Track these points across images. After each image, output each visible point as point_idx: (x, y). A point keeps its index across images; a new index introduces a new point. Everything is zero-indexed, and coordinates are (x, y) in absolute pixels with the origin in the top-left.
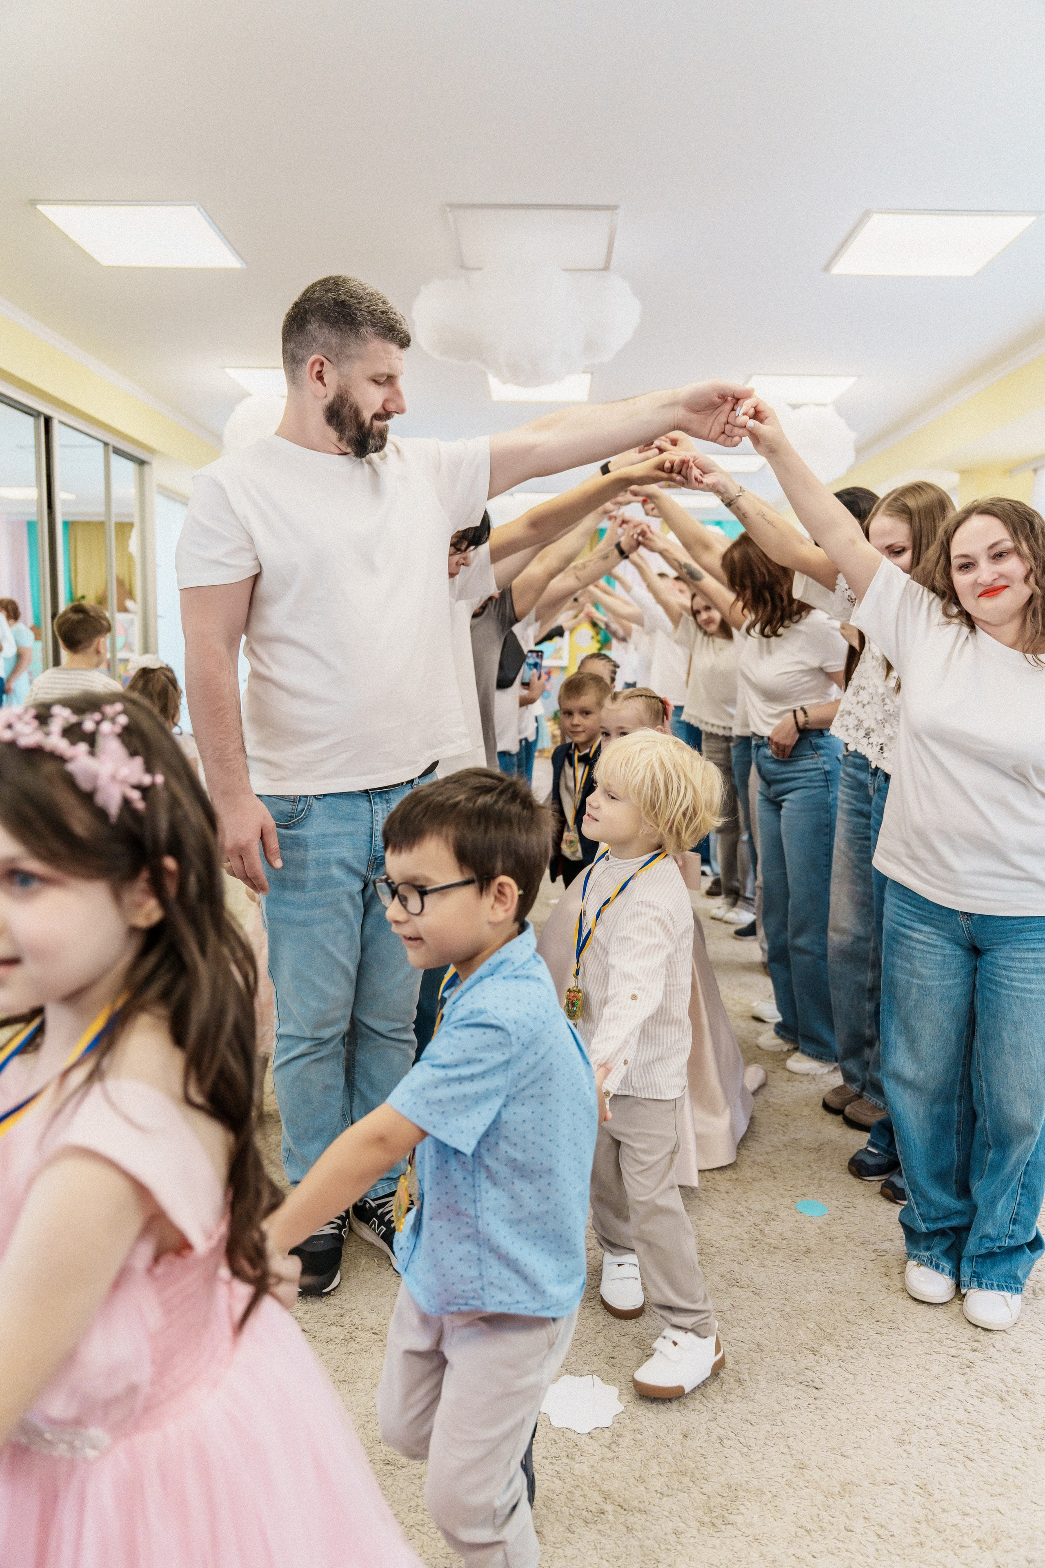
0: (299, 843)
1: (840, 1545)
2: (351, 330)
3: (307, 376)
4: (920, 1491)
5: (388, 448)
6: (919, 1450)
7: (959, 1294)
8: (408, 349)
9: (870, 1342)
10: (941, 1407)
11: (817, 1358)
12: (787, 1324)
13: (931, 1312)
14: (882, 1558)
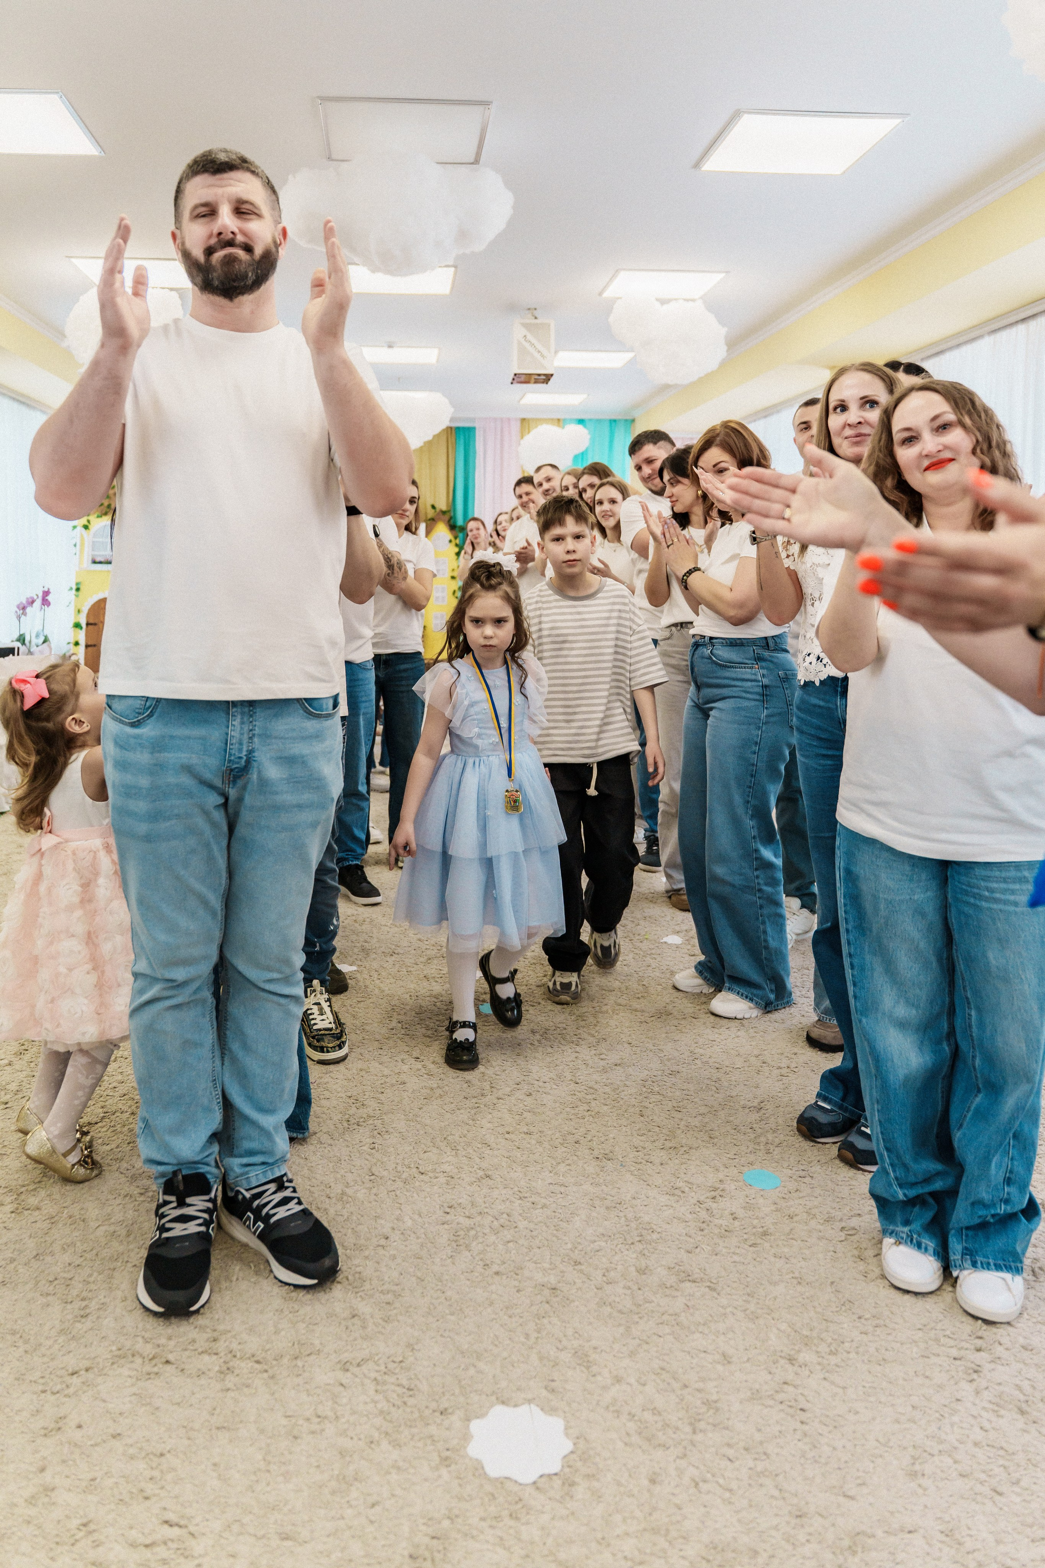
9: (855, 1345)
11: (796, 1368)
13: (920, 1304)
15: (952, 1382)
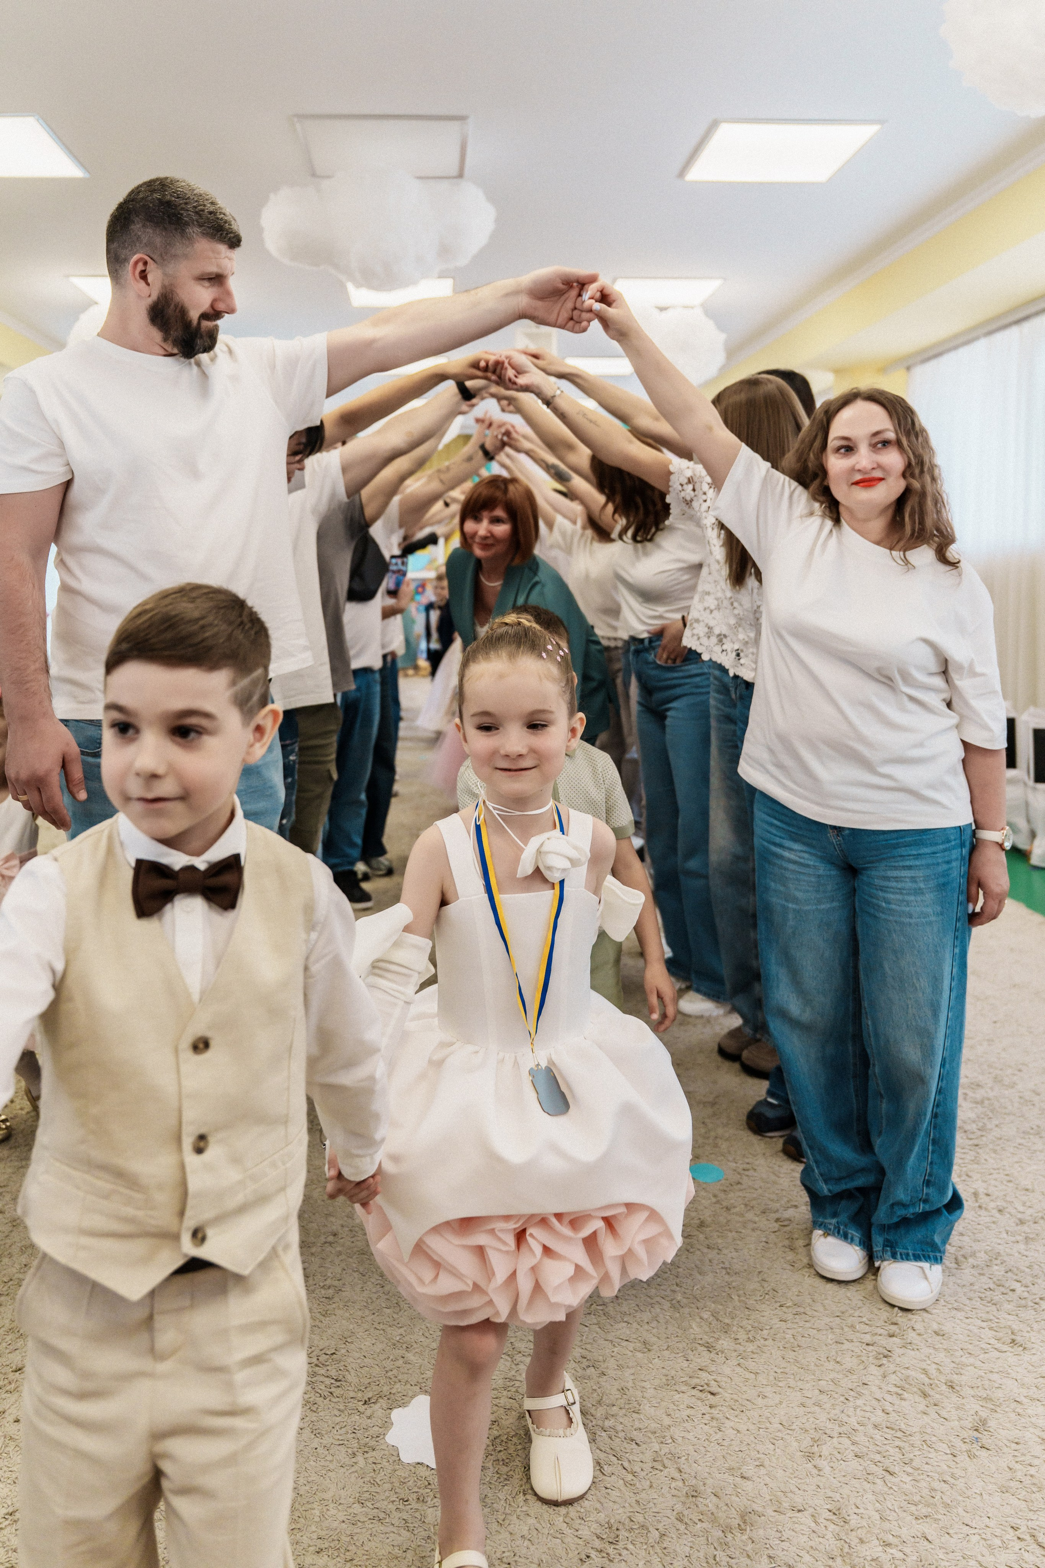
2: (176, 229)
3: (130, 276)
4: (833, 1517)
5: (219, 347)
6: (831, 1464)
8: (238, 251)
9: (772, 1331)
10: (855, 1408)
11: (713, 1355)
12: (678, 1315)
13: (842, 1292)
15: (861, 1367)
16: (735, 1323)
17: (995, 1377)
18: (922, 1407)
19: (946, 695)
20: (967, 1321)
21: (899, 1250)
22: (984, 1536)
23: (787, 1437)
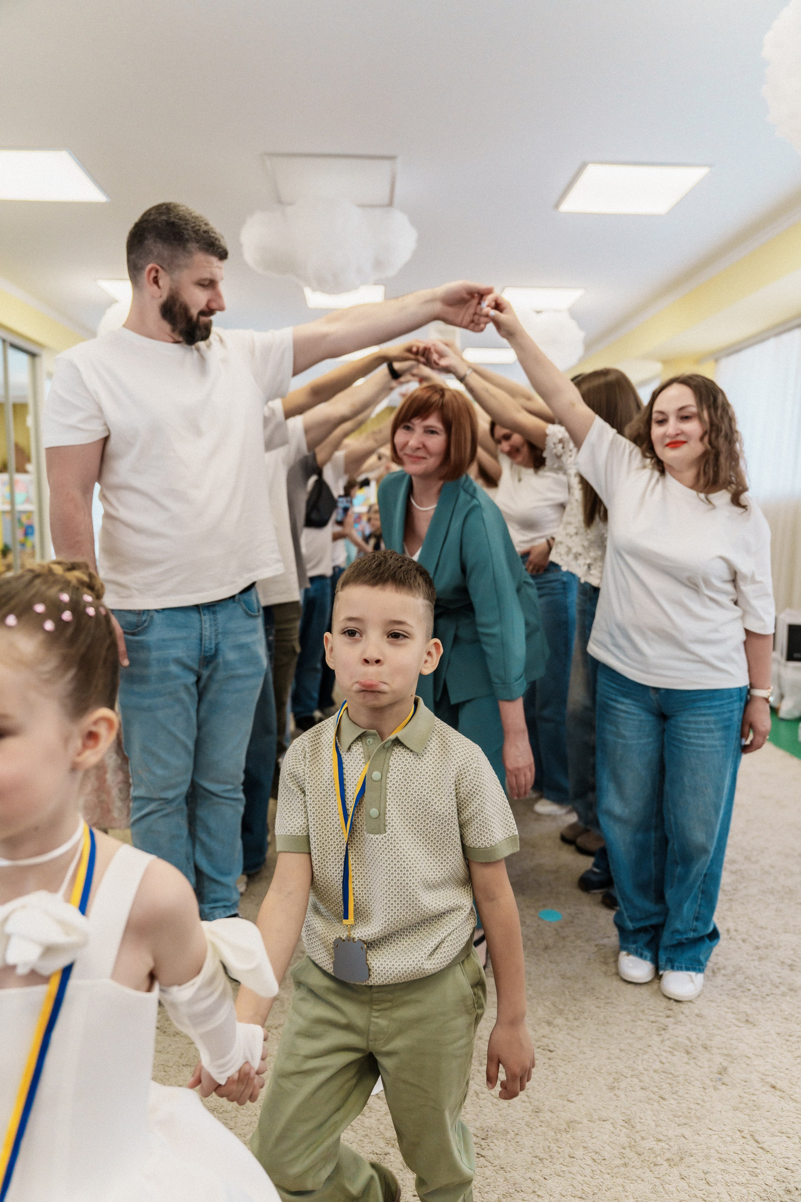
0: (143, 647)
1: (564, 1168)
2: (179, 245)
3: (146, 281)
4: (626, 1125)
5: (213, 337)
6: (626, 1093)
7: (658, 976)
10: (643, 1060)
11: (551, 1028)
13: (637, 990)
14: (597, 1177)
15: (648, 1035)
16: (567, 1008)
17: (733, 1042)
18: (685, 1060)
19: (734, 597)
20: (719, 1008)
21: (676, 964)
22: (721, 1136)
23: (598, 1077)
